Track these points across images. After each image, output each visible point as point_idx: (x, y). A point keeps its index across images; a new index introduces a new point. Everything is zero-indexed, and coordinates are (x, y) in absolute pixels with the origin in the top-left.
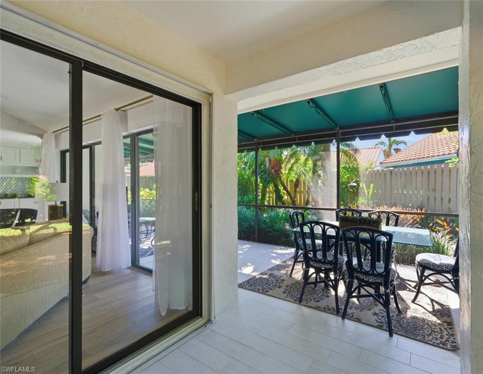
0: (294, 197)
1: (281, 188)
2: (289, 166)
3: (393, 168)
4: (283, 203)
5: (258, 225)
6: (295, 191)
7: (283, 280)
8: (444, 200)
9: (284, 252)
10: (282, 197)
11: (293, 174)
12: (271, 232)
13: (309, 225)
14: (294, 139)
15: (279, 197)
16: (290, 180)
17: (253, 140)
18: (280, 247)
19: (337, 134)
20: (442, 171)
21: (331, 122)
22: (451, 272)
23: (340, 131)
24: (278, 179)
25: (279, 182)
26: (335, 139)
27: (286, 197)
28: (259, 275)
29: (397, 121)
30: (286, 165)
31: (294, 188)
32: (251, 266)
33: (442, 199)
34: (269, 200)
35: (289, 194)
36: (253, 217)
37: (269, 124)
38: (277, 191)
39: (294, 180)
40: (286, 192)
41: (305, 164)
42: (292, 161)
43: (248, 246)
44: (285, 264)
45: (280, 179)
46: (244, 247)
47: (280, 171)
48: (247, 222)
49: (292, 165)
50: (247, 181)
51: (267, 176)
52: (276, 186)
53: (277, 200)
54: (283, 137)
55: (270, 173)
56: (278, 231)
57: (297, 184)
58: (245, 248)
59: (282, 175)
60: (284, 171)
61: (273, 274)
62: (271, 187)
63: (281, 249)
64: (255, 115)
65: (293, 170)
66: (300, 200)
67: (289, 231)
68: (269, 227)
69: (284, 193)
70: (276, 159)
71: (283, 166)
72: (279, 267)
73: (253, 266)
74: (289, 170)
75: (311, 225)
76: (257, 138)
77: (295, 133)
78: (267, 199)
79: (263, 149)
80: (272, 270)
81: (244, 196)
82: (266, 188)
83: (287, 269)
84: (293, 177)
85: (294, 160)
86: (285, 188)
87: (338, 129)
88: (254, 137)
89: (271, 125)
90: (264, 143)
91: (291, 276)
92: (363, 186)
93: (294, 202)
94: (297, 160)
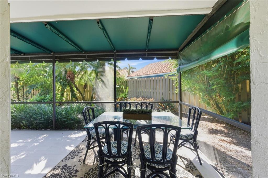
0: (84, 94)
1: (75, 89)
2: (80, 76)
3: (137, 79)
4: (77, 98)
5: (56, 117)
6: (84, 91)
7: (77, 171)
8: (160, 93)
9: (77, 135)
10: (76, 95)
11: (83, 81)
12: (67, 121)
13: (104, 125)
14: (85, 56)
15: (73, 95)
16: (81, 85)
17: (50, 54)
18: (74, 131)
19: (115, 55)
20: (159, 80)
21: (112, 46)
22: (192, 139)
23: (116, 54)
24: (73, 83)
25: (73, 85)
26: (113, 59)
27: (78, 95)
28: (51, 171)
29: (149, 50)
30: (78, 75)
31: (83, 89)
32: (45, 160)
33: (159, 93)
34: (67, 96)
35: (80, 92)
36: (52, 112)
37: (64, 39)
38: (72, 91)
39: (84, 84)
40: (78, 92)
41: (90, 75)
42: (82, 73)
43: (45, 135)
44: (78, 149)
45: (74, 84)
46: (40, 138)
47: (74, 79)
48: (45, 116)
49: (82, 75)
50: (49, 85)
51: (65, 82)
52: (71, 88)
53: (72, 97)
54: (76, 53)
55: (67, 80)
56: (72, 120)
57: (85, 87)
58: (42, 139)
59: (75, 81)
60: (77, 80)
61: (67, 165)
62: (68, 88)
63: (75, 133)
64: (48, 26)
65: (83, 79)
66: (87, 96)
67: (81, 119)
68: (65, 118)
69: (77, 92)
70: (71, 71)
71: (76, 76)
72: (72, 154)
73: (46, 161)
74: (80, 78)
75: (106, 125)
76: (54, 53)
77: (86, 52)
78: (65, 96)
79: (60, 61)
80: (66, 159)
81: (47, 95)
82: (64, 89)
83: (80, 155)
84: (83, 82)
85: (83, 72)
86: (78, 89)
87: (115, 51)
88: (51, 51)
89: (65, 40)
90: (60, 57)
91: (84, 163)
92: (123, 88)
93: (83, 98)
94: (86, 72)
